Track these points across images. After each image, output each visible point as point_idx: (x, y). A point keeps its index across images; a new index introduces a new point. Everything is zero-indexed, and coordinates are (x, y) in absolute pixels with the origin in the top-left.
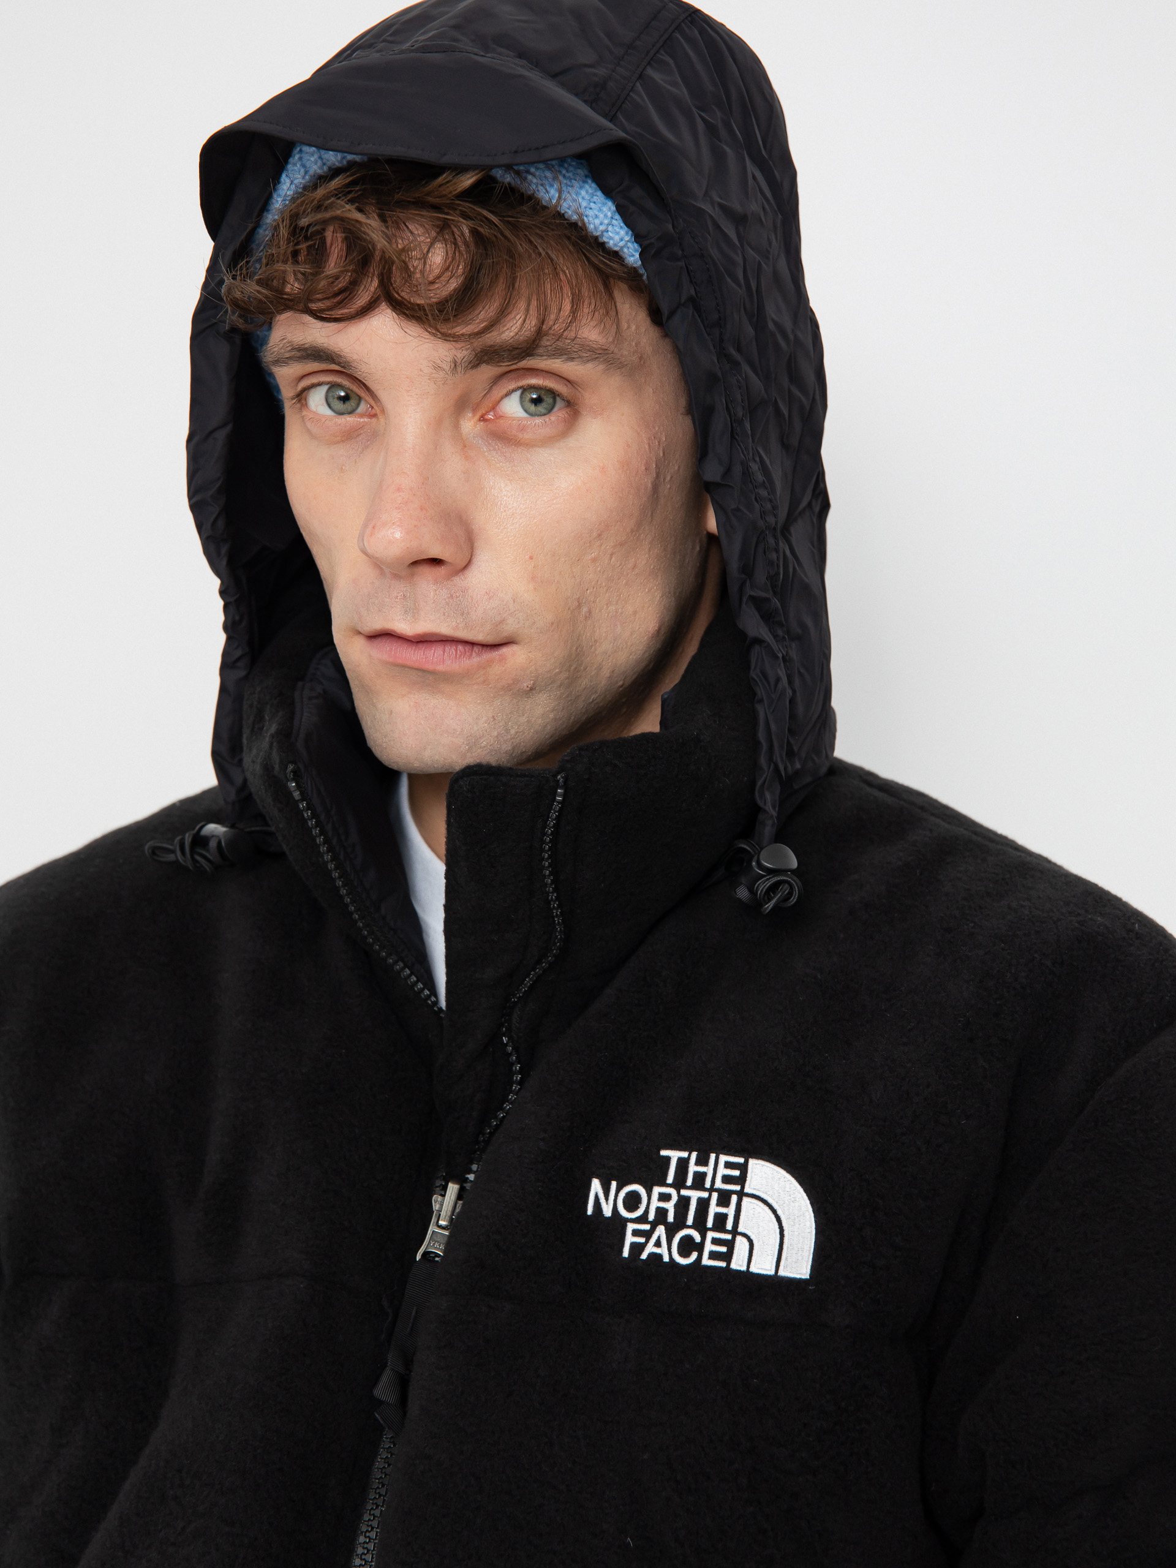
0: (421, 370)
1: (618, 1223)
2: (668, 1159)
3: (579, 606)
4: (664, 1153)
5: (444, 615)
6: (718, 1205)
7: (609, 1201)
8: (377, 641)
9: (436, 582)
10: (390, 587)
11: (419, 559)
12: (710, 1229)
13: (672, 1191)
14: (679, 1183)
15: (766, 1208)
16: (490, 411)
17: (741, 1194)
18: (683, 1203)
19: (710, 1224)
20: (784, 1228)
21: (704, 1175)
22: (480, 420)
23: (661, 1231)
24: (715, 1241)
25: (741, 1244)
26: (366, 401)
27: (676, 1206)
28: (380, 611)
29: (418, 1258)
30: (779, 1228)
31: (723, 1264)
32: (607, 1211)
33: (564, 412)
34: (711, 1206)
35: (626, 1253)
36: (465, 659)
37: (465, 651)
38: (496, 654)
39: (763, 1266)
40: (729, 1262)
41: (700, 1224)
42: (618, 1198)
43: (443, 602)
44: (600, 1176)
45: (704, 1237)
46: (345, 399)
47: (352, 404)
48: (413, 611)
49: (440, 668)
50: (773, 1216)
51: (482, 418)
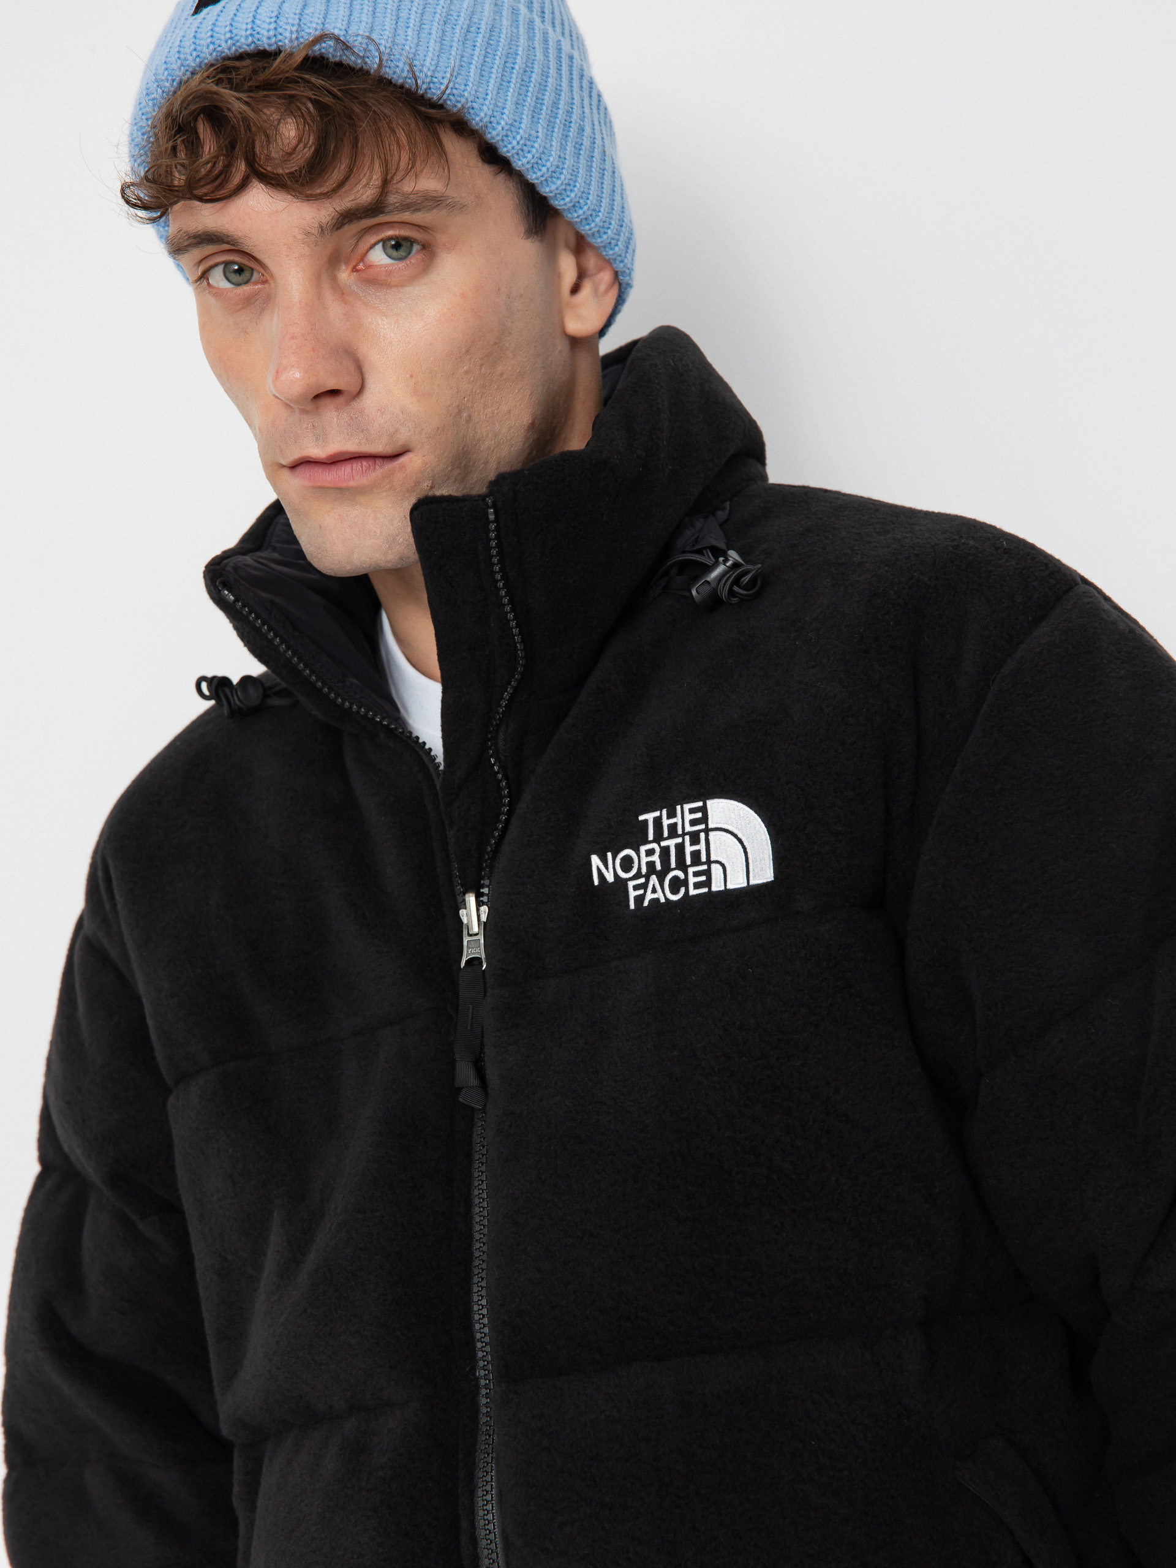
0: (295, 237)
1: (621, 885)
2: (646, 821)
3: (460, 412)
4: (641, 818)
5: (348, 435)
6: (691, 845)
7: (609, 870)
8: (299, 470)
9: (337, 409)
10: (300, 421)
11: (319, 392)
12: (690, 866)
13: (655, 846)
14: (659, 837)
15: (729, 836)
16: (360, 262)
17: (707, 831)
18: (665, 851)
19: (688, 862)
20: (746, 847)
21: (675, 824)
22: (353, 271)
23: (654, 879)
24: (696, 874)
25: (716, 869)
26: (257, 270)
27: (660, 856)
28: (295, 442)
29: (463, 964)
30: (743, 848)
31: (706, 890)
32: (610, 878)
33: (421, 254)
34: (686, 848)
35: (632, 906)
36: (370, 472)
37: (369, 465)
38: (396, 464)
39: (737, 881)
40: (710, 887)
41: (682, 865)
42: (616, 862)
43: (346, 424)
44: (596, 852)
45: (686, 874)
46: (240, 271)
47: (247, 274)
48: (322, 438)
49: (352, 484)
50: (735, 840)
51: (355, 269)
